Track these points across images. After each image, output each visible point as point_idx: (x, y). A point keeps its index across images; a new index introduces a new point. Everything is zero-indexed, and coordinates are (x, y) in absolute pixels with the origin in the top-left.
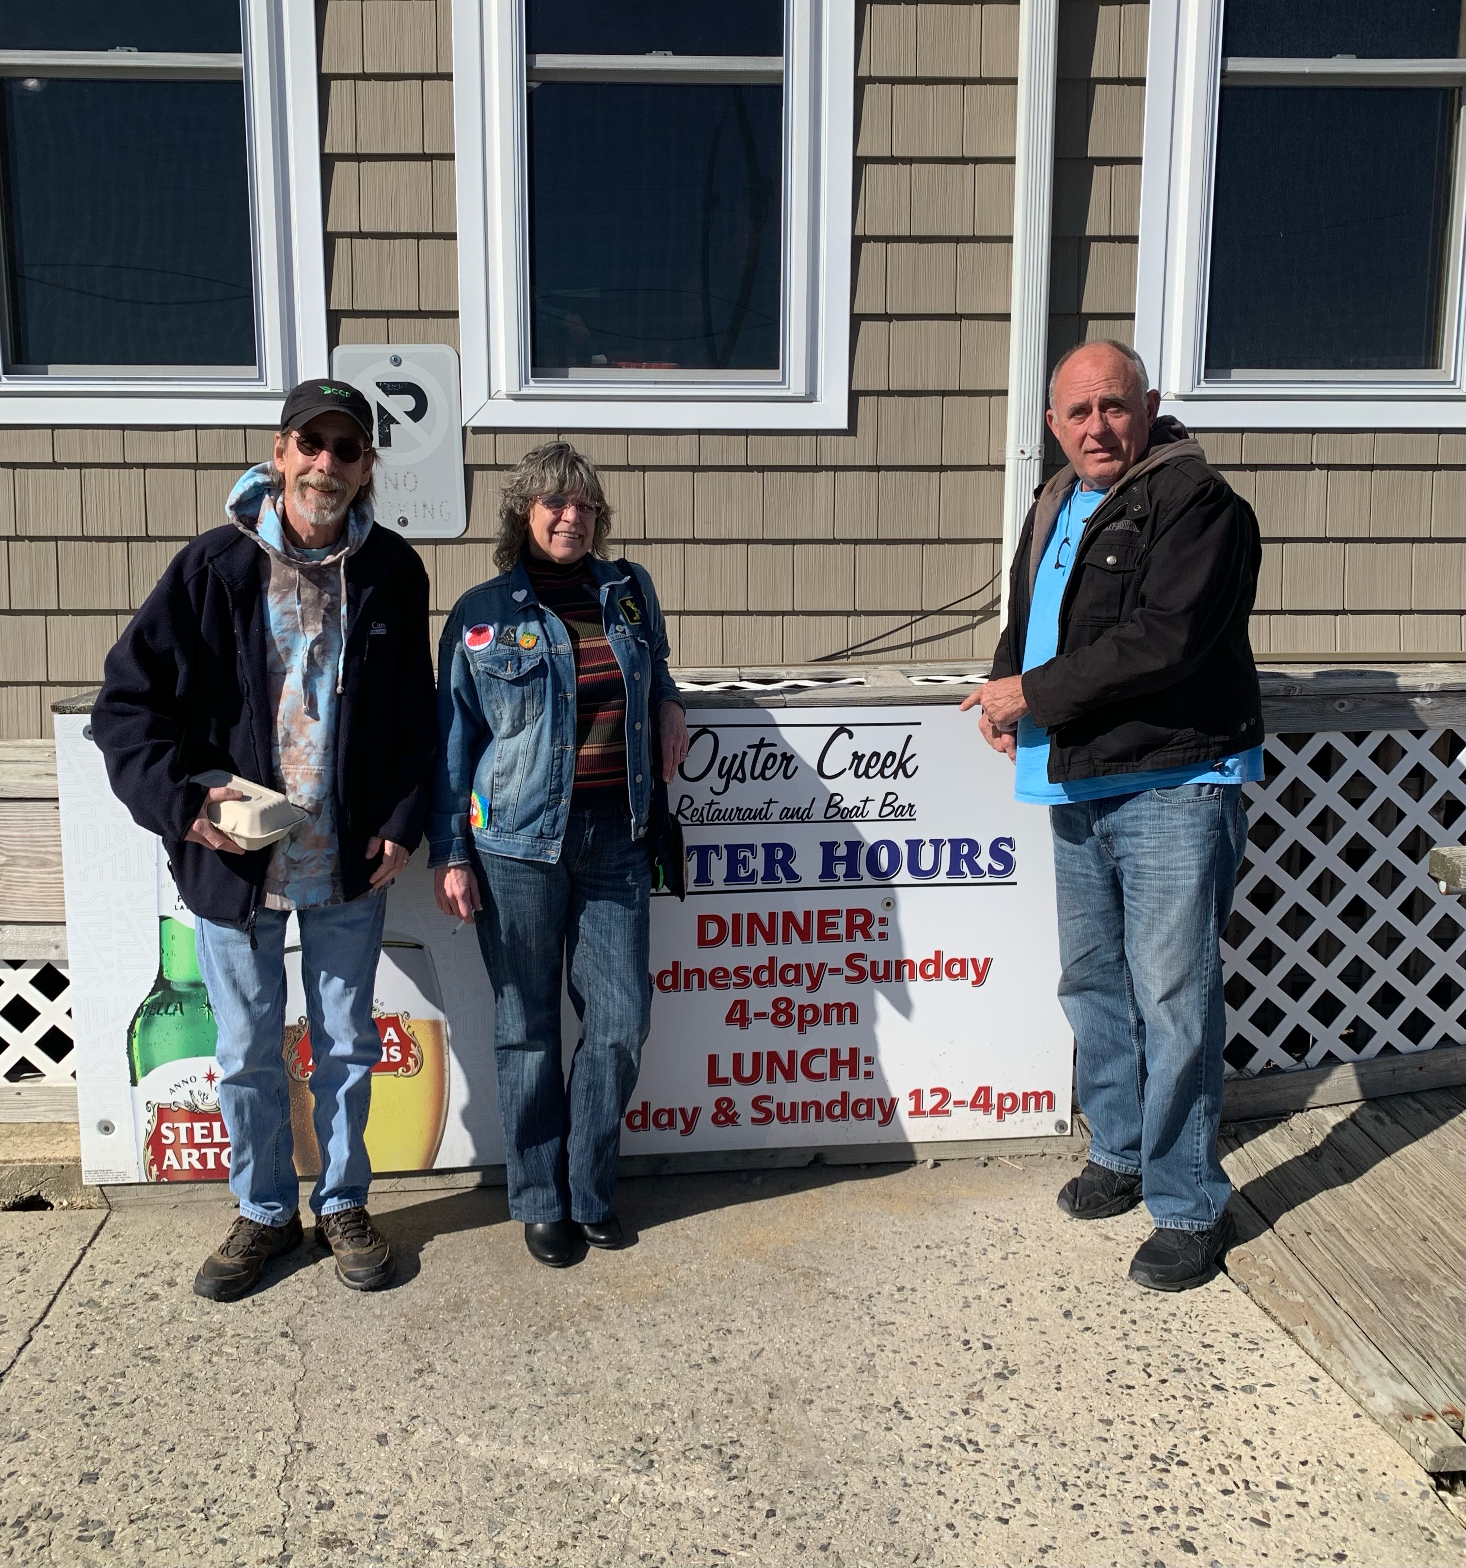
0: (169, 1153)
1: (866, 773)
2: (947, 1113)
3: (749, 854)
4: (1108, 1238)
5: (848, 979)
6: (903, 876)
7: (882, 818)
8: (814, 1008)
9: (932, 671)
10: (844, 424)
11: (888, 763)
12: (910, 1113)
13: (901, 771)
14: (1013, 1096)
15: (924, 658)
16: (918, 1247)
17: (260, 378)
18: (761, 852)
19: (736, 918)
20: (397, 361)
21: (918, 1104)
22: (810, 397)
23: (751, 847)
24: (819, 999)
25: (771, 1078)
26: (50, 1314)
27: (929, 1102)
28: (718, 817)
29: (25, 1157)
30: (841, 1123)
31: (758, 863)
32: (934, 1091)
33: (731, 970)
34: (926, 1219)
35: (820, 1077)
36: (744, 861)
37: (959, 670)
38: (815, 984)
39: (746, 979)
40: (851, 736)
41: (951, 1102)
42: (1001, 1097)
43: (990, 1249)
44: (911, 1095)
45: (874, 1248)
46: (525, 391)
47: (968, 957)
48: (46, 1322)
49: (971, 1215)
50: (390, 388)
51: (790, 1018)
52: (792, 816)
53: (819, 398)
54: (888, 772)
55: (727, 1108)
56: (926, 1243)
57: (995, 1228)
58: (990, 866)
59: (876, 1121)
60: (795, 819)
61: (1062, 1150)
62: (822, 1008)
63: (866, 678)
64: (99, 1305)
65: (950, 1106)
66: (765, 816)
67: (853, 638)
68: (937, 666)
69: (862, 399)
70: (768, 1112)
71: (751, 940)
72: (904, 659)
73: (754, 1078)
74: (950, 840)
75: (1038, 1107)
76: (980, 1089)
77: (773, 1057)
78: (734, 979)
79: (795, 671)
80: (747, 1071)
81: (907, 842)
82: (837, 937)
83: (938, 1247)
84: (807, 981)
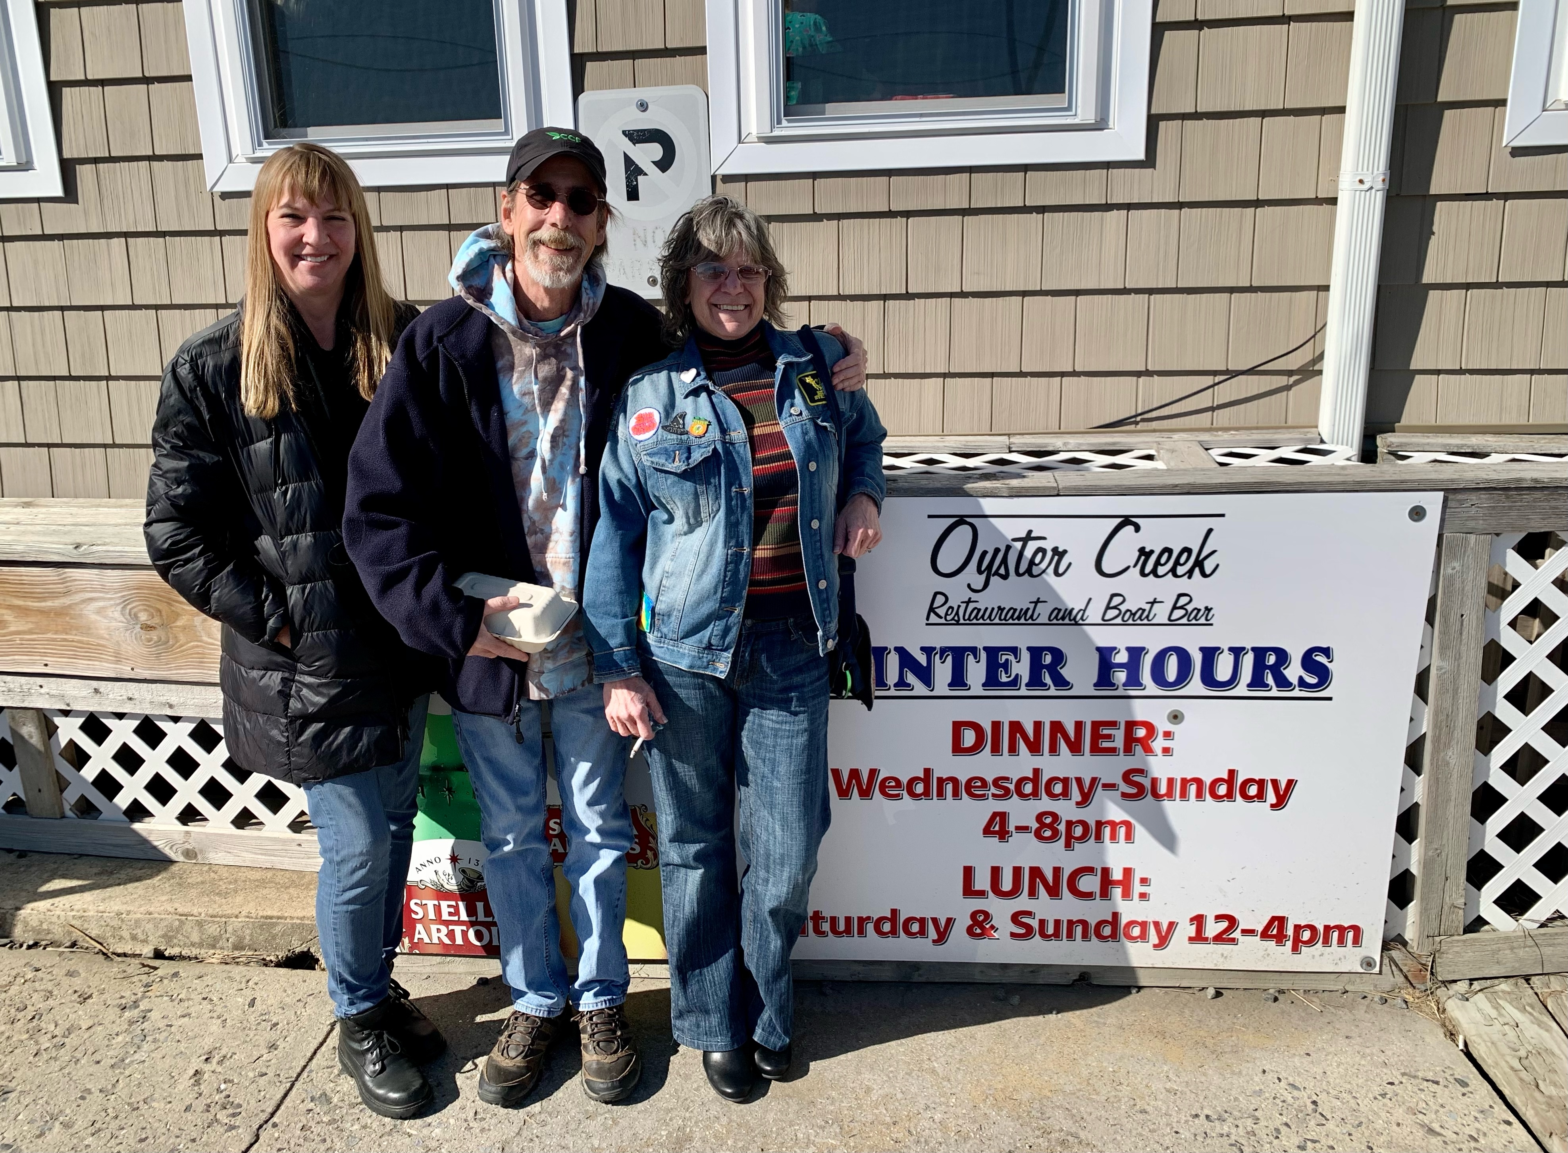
0: (419, 927)
1: (1154, 572)
2: (1233, 941)
3: (1011, 658)
4: (1431, 1131)
5: (1124, 795)
6: (1195, 685)
7: (1172, 622)
8: (1084, 824)
9: (1238, 441)
10: (1141, 156)
11: (1182, 560)
12: (1191, 939)
13: (1197, 570)
14: (1312, 928)
15: (1226, 425)
16: (1197, 1116)
17: (506, 132)
18: (1026, 657)
19: (996, 726)
20: (643, 106)
21: (1200, 930)
22: (1100, 125)
23: (1014, 650)
24: (1089, 815)
25: (1033, 893)
26: (283, 1107)
27: (1212, 929)
28: (976, 617)
29: (295, 915)
30: (1110, 944)
31: (1022, 668)
32: (1219, 918)
33: (990, 780)
34: (1205, 1074)
35: (1088, 896)
36: (1006, 666)
37: (1271, 441)
38: (1086, 799)
39: (1007, 791)
40: (1137, 528)
41: (1239, 930)
42: (1298, 928)
43: (1284, 1129)
44: (1192, 920)
45: (1143, 1111)
46: (777, 133)
47: (1268, 777)
48: (275, 1119)
49: (1260, 1075)
50: (637, 137)
51: (1055, 834)
52: (1063, 618)
53: (1111, 124)
54: (1180, 570)
55: (984, 920)
56: (1207, 1111)
57: (1290, 1100)
58: (1301, 679)
59: (1150, 945)
60: (1067, 621)
61: (1367, 988)
62: (1093, 825)
63: (1158, 452)
64: (329, 1101)
65: (1237, 934)
66: (1031, 617)
67: (1143, 402)
68: (1243, 436)
69: (1162, 125)
70: (1029, 928)
71: (1013, 750)
72: (1204, 426)
73: (1015, 892)
74: (1253, 649)
75: (1341, 941)
76: (1274, 919)
77: (1036, 872)
78: (993, 790)
79: (1073, 441)
80: (1007, 884)
81: (1202, 649)
82: (1113, 751)
83: (1221, 1119)
84: (1076, 795)
